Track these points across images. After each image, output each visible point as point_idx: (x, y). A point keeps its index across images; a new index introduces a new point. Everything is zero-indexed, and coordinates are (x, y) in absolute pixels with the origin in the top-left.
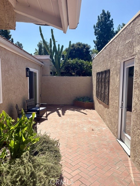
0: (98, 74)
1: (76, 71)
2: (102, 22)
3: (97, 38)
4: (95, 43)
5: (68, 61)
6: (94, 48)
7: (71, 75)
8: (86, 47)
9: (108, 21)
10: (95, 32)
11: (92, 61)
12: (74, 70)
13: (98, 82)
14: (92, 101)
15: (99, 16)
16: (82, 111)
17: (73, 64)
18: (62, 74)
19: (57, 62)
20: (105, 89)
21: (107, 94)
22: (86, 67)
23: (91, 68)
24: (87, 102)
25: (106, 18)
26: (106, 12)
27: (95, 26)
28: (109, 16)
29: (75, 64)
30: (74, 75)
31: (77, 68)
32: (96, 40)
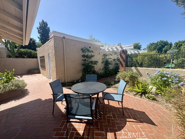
0: (40, 57)
1: (27, 56)
2: (42, 27)
3: (40, 36)
4: (39, 38)
5: (21, 50)
6: (39, 41)
7: (24, 57)
8: (32, 40)
9: (46, 27)
10: (38, 32)
11: (37, 51)
12: (25, 55)
13: (41, 61)
14: (39, 70)
15: (40, 23)
16: (34, 75)
17: (24, 52)
18: (17, 57)
19: (12, 50)
20: (44, 63)
21: (44, 65)
22: (34, 54)
23: (37, 54)
24: (36, 71)
25: (45, 25)
26: (45, 22)
27: (38, 28)
28: (47, 25)
29: (25, 52)
30: (26, 58)
31: (28, 54)
32: (39, 37)
